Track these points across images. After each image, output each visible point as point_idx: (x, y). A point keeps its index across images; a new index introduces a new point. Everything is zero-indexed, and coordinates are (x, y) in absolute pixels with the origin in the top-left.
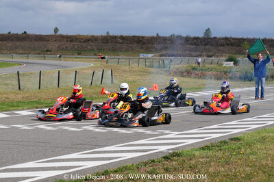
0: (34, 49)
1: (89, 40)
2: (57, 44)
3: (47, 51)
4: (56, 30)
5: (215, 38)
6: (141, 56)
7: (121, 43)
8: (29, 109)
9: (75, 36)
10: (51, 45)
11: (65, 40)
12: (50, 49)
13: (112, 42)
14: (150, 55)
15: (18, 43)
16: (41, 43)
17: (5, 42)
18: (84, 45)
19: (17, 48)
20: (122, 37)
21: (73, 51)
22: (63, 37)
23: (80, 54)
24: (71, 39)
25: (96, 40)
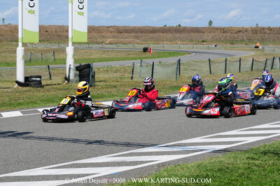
0: (192, 40)
1: (240, 32)
2: (211, 35)
3: (203, 41)
4: (210, 23)
7: (269, 34)
9: (228, 28)
10: (206, 36)
11: (219, 31)
12: (205, 39)
13: (260, 32)
15: (177, 35)
16: (198, 34)
17: (165, 34)
18: (236, 35)
20: (270, 29)
21: (226, 41)
22: (217, 29)
23: (233, 44)
24: (224, 30)
25: (246, 31)
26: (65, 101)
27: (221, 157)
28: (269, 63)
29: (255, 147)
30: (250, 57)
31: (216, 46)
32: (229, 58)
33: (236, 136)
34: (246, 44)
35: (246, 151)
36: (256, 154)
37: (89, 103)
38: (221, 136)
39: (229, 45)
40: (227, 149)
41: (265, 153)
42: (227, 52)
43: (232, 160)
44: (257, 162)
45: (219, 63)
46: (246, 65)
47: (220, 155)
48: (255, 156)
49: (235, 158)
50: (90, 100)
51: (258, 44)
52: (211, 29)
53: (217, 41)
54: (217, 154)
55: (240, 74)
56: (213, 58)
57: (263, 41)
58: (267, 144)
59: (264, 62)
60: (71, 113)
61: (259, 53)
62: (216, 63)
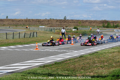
1: (20, 21)
2: (7, 22)
3: (4, 25)
4: (7, 17)
5: (68, 20)
6: (40, 27)
7: (32, 22)
10: (5, 23)
11: (11, 21)
13: (28, 21)
14: (43, 27)
16: (2, 22)
18: (18, 23)
20: (32, 20)
21: (14, 25)
22: (10, 20)
23: (16, 26)
24: (13, 20)
25: (22, 21)
26: (49, 41)
27: (10, 75)
28: (32, 34)
29: (25, 71)
30: (24, 32)
31: (9, 27)
32: (15, 32)
33: (17, 66)
34: (22, 26)
35: (21, 73)
36: (25, 74)
37: (53, 42)
38: (10, 66)
39: (15, 27)
40: (13, 71)
41: (29, 73)
42: (14, 30)
43: (15, 77)
44: (26, 77)
45: (11, 34)
46: (22, 35)
47: (10, 74)
48: (25, 75)
49: (16, 75)
50: (54, 41)
51: (27, 26)
52: (7, 20)
53: (10, 25)
54: (9, 74)
55: (19, 39)
56: (8, 32)
57: (29, 25)
58: (30, 69)
59: (30, 34)
60: (51, 44)
61: (27, 30)
62: (9, 34)
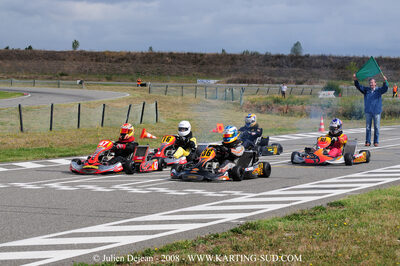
0: (43, 72)
1: (123, 60)
2: (76, 65)
3: (62, 75)
4: (75, 44)
5: (307, 56)
6: (200, 82)
7: (171, 63)
8: (35, 159)
9: (104, 53)
10: (67, 67)
11: (89, 58)
13: (157, 61)
14: (212, 82)
15: (20, 64)
19: (18, 69)
20: (172, 55)
21: (100, 74)
22: (86, 54)
23: (110, 79)
24: (97, 57)
25: (134, 59)
31: (81, 82)
34: (132, 80)
39: (104, 81)
53: (85, 74)
